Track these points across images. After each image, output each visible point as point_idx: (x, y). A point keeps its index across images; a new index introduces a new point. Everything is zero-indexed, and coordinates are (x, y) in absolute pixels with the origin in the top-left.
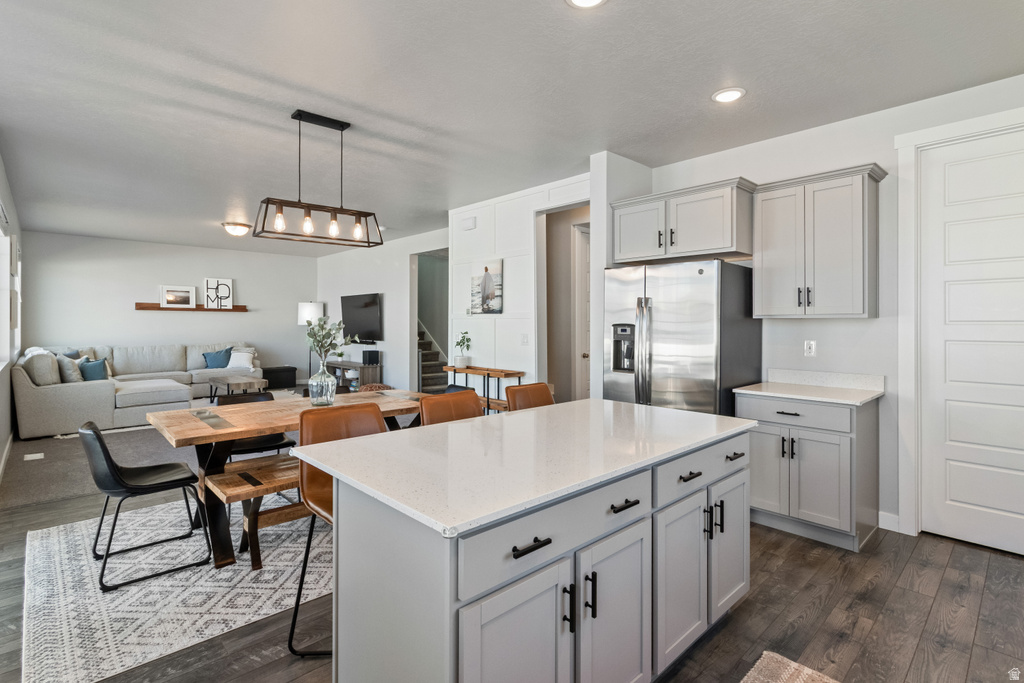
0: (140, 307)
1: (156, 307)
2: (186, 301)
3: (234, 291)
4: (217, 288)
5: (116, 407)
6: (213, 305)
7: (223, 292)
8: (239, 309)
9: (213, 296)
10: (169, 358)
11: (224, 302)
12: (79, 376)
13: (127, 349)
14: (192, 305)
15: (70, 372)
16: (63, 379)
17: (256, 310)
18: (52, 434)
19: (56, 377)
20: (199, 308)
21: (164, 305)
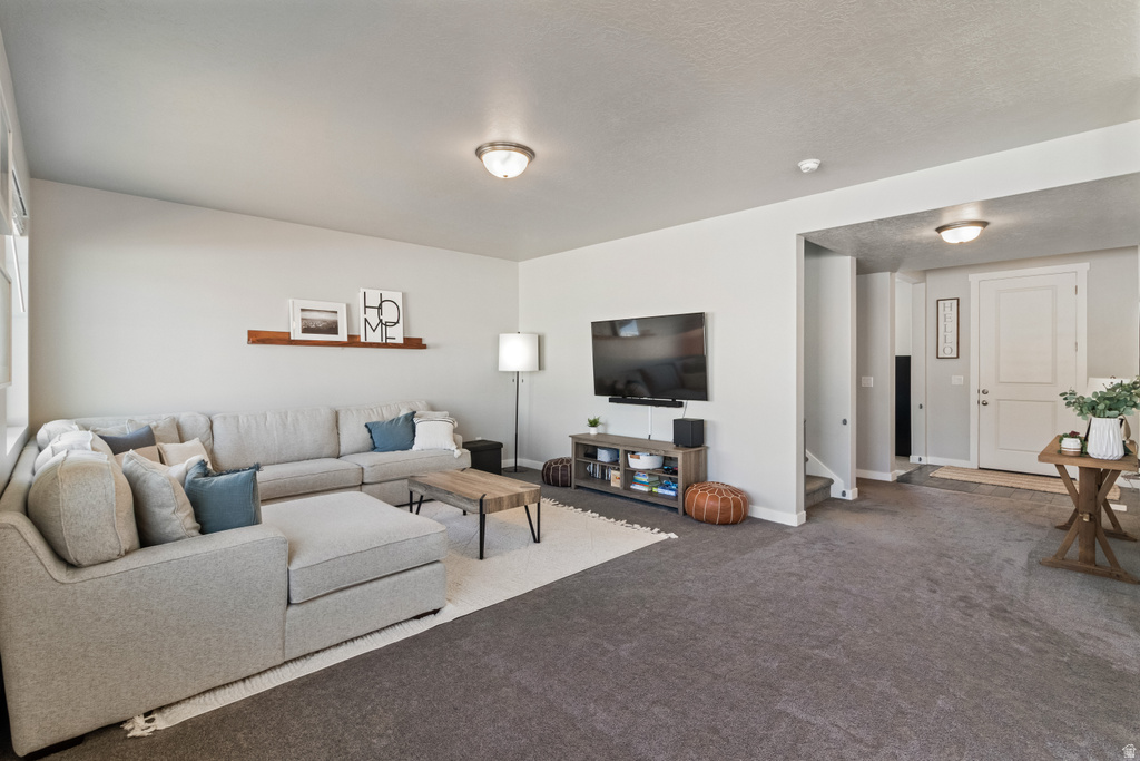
0: (257, 338)
1: (283, 339)
2: (332, 328)
3: (404, 311)
4: (380, 307)
5: (289, 603)
6: (375, 337)
7: (389, 314)
8: (413, 343)
9: (374, 321)
10: (311, 434)
11: (391, 332)
12: (190, 522)
13: (237, 418)
14: (342, 336)
15: (166, 512)
16: (147, 536)
17: (436, 346)
18: (117, 718)
19: (128, 534)
20: (353, 341)
21: (297, 335)
